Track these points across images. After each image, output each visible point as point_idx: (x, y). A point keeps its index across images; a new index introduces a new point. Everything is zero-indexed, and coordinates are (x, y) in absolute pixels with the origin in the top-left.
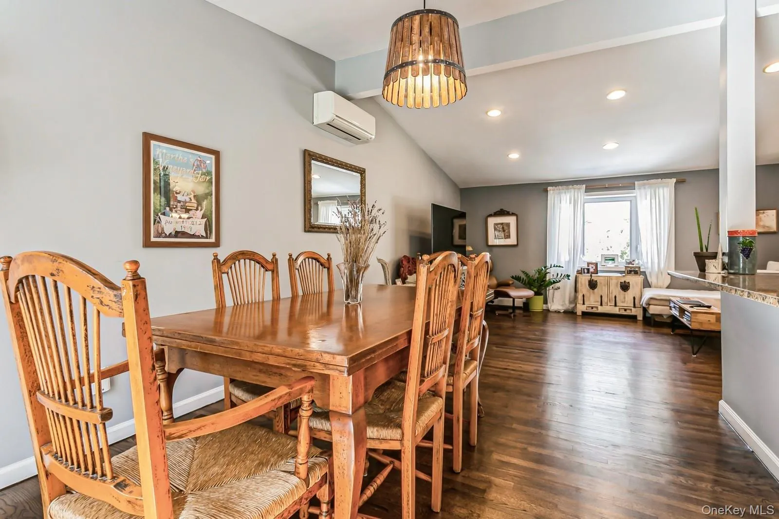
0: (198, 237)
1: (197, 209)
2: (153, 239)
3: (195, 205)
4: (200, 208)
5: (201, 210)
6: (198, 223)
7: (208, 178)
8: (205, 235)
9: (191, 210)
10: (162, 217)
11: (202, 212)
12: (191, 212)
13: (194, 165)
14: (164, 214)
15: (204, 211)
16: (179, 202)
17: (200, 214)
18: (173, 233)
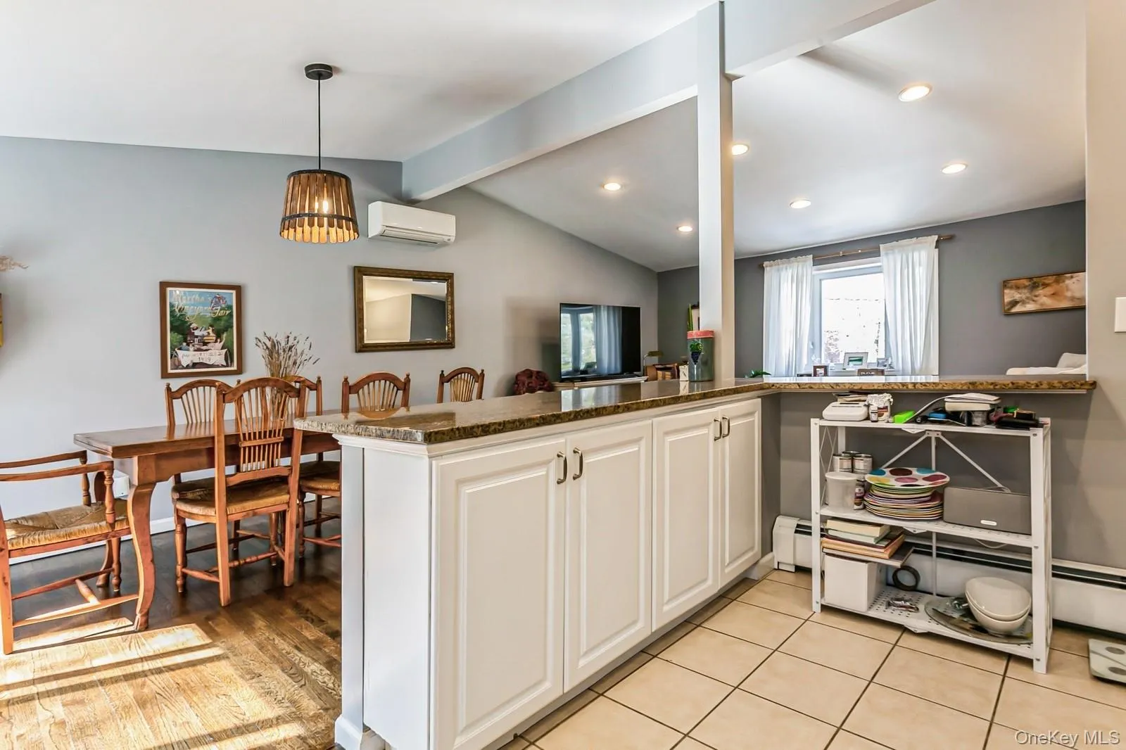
0: (218, 366)
1: (216, 341)
2: (170, 371)
3: (214, 338)
4: (219, 340)
5: (220, 342)
6: (218, 354)
7: (228, 312)
8: (225, 364)
9: (209, 343)
10: (178, 351)
11: (222, 343)
12: (209, 345)
13: (212, 303)
14: (180, 349)
15: (224, 343)
16: (197, 337)
17: (219, 345)
18: (191, 365)
